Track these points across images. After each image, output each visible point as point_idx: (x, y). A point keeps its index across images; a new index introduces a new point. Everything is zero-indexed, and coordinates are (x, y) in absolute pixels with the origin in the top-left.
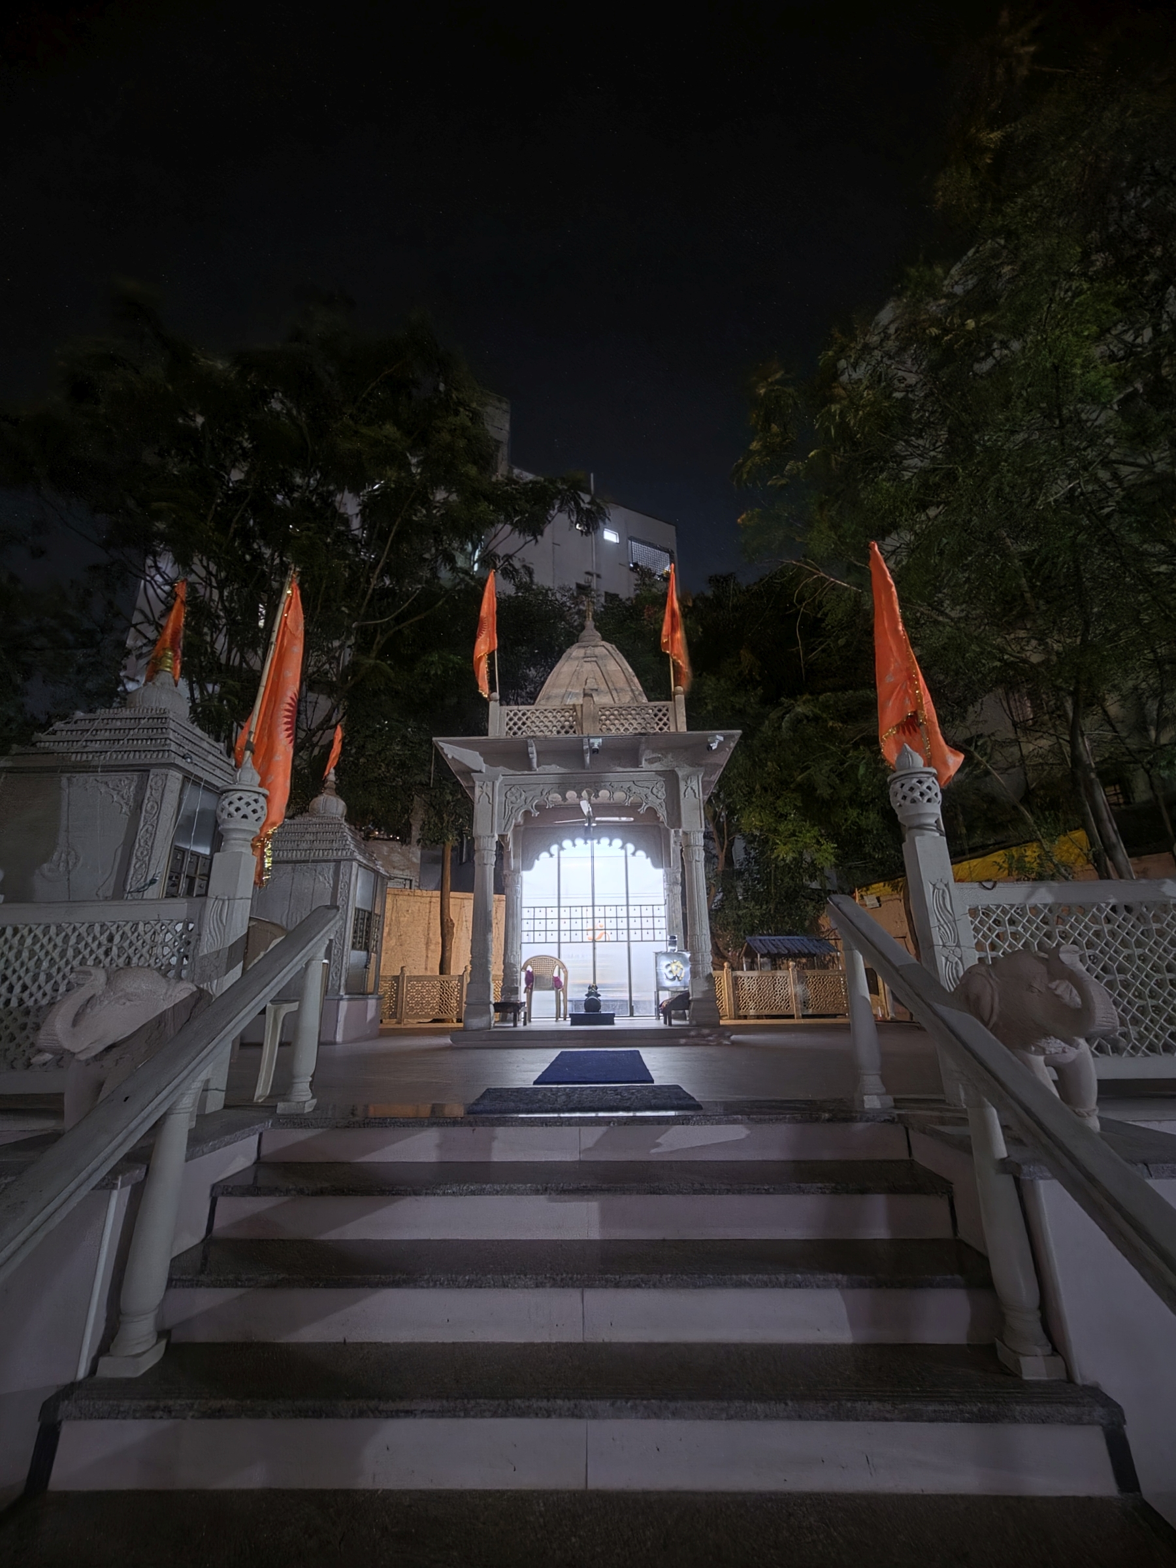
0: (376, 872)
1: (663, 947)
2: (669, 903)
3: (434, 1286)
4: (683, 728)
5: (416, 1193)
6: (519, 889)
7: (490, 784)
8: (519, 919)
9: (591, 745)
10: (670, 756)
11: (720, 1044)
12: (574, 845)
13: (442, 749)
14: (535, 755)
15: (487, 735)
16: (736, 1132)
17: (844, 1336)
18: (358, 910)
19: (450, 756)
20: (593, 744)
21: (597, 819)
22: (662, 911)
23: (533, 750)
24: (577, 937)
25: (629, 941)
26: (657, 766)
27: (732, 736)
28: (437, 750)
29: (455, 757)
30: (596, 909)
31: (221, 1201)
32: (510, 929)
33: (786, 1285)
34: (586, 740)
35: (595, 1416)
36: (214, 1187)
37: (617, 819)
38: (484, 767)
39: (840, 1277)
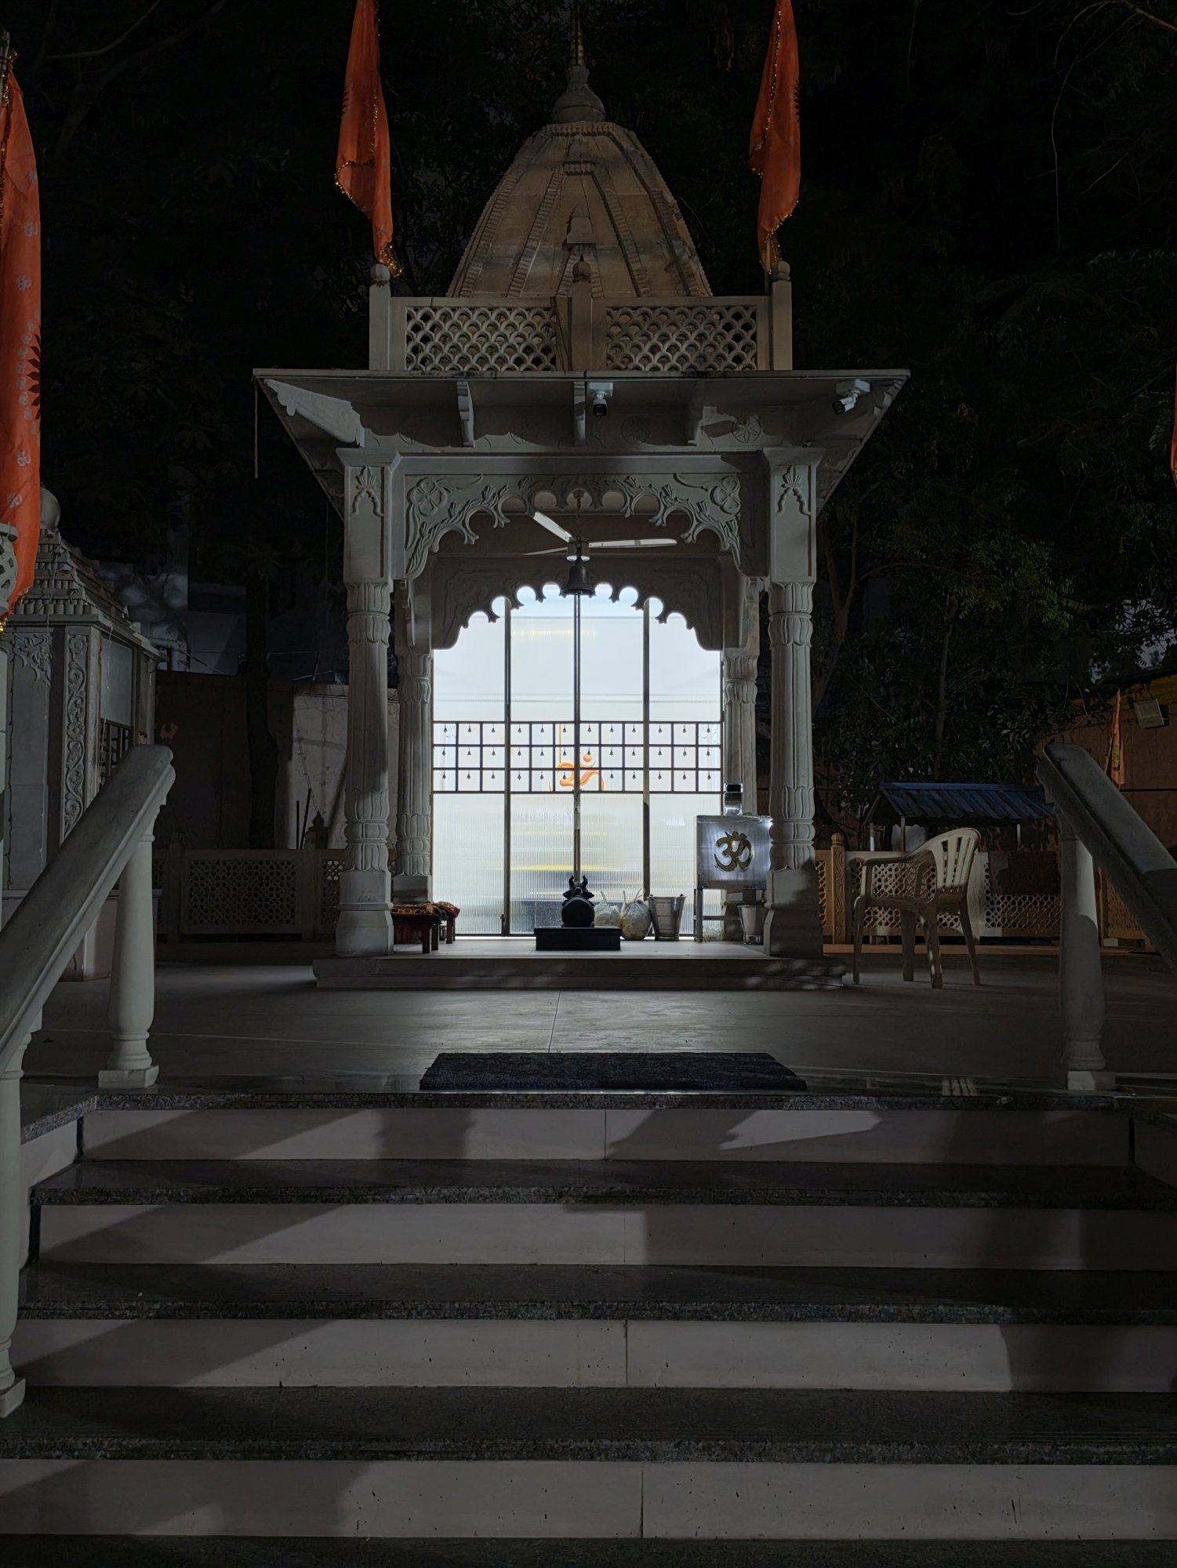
0: (135, 647)
1: (713, 806)
2: (729, 718)
3: (409, 1316)
4: (784, 361)
5: (357, 1199)
6: (427, 684)
7: (375, 471)
8: (428, 745)
9: (591, 396)
10: (753, 421)
11: (821, 990)
12: (540, 597)
13: (275, 394)
14: (471, 412)
15: (366, 367)
16: (860, 1120)
17: (1001, 1382)
18: (105, 726)
19: (291, 412)
20: (595, 393)
21: (593, 545)
22: (713, 735)
23: (466, 402)
24: (543, 782)
25: (646, 792)
26: (729, 443)
27: (888, 383)
28: (262, 395)
29: (303, 412)
30: (583, 727)
31: (46, 1211)
32: (409, 766)
33: (922, 1319)
34: (579, 385)
35: (654, 1457)
36: (33, 1191)
37: (630, 543)
38: (361, 435)
39: (1001, 1309)
